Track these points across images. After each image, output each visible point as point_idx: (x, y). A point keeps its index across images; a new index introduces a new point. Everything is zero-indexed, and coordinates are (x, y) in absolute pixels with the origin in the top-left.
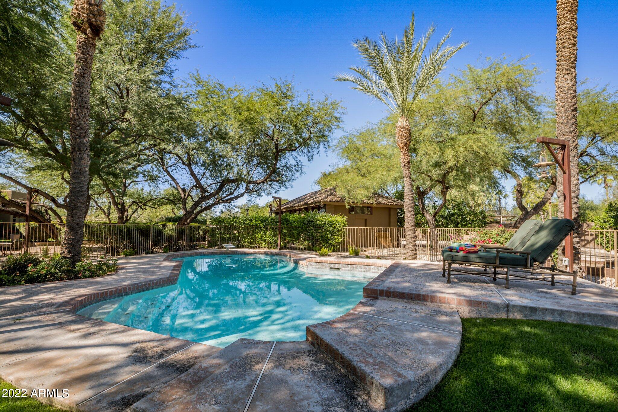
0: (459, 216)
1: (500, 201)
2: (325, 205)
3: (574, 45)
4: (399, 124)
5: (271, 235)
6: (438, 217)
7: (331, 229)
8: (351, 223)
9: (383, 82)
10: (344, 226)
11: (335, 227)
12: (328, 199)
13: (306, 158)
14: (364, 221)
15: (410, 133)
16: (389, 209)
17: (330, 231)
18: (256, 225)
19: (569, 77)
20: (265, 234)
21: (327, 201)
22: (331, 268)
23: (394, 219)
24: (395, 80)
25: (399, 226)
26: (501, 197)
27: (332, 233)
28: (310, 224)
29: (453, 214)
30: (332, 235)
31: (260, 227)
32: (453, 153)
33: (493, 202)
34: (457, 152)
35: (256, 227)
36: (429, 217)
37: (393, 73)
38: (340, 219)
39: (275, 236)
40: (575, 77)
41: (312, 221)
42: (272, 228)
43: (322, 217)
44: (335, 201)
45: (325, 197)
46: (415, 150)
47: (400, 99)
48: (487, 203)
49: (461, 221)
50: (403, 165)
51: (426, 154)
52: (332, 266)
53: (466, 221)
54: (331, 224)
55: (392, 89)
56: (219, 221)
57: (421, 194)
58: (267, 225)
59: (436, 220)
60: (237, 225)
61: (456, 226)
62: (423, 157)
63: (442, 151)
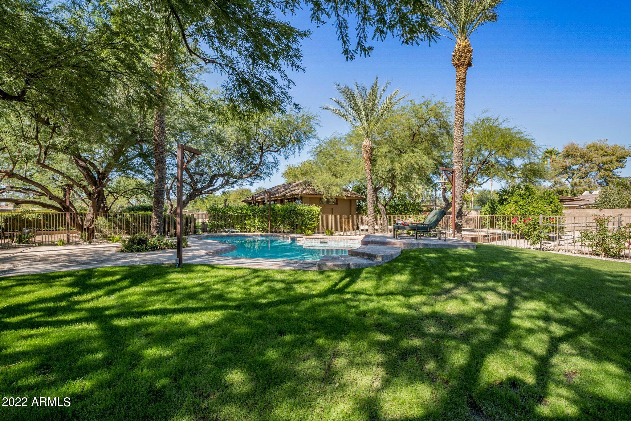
0: (402, 206)
1: (435, 193)
2: (301, 197)
3: (463, 113)
4: (365, 143)
5: (259, 221)
6: (387, 207)
7: (309, 216)
8: (323, 211)
9: (355, 114)
10: (319, 214)
11: (312, 215)
12: (305, 192)
13: (283, 157)
14: (331, 210)
15: (372, 150)
16: (350, 200)
17: (308, 218)
18: (246, 213)
19: (459, 131)
20: (254, 220)
21: (304, 194)
22: (321, 242)
23: (354, 209)
24: (363, 112)
25: (357, 214)
26: (437, 189)
27: (310, 219)
28: (292, 212)
29: (398, 205)
30: (310, 221)
31: (250, 215)
32: (399, 166)
33: (430, 193)
34: (402, 165)
35: (246, 215)
36: (381, 207)
37: (362, 107)
38: (316, 209)
39: (262, 222)
40: (463, 131)
41: (294, 210)
42: (260, 216)
43: (301, 207)
44: (310, 194)
45: (302, 191)
46: (375, 161)
47: (366, 126)
48: (425, 194)
49: (404, 210)
50: (367, 171)
51: (382, 165)
52: (322, 240)
53: (407, 210)
54: (309, 212)
55: (361, 119)
56: (216, 211)
57: (376, 190)
58: (256, 213)
59: (386, 209)
60: (231, 213)
61: (401, 214)
62: (380, 167)
63: (392, 162)
